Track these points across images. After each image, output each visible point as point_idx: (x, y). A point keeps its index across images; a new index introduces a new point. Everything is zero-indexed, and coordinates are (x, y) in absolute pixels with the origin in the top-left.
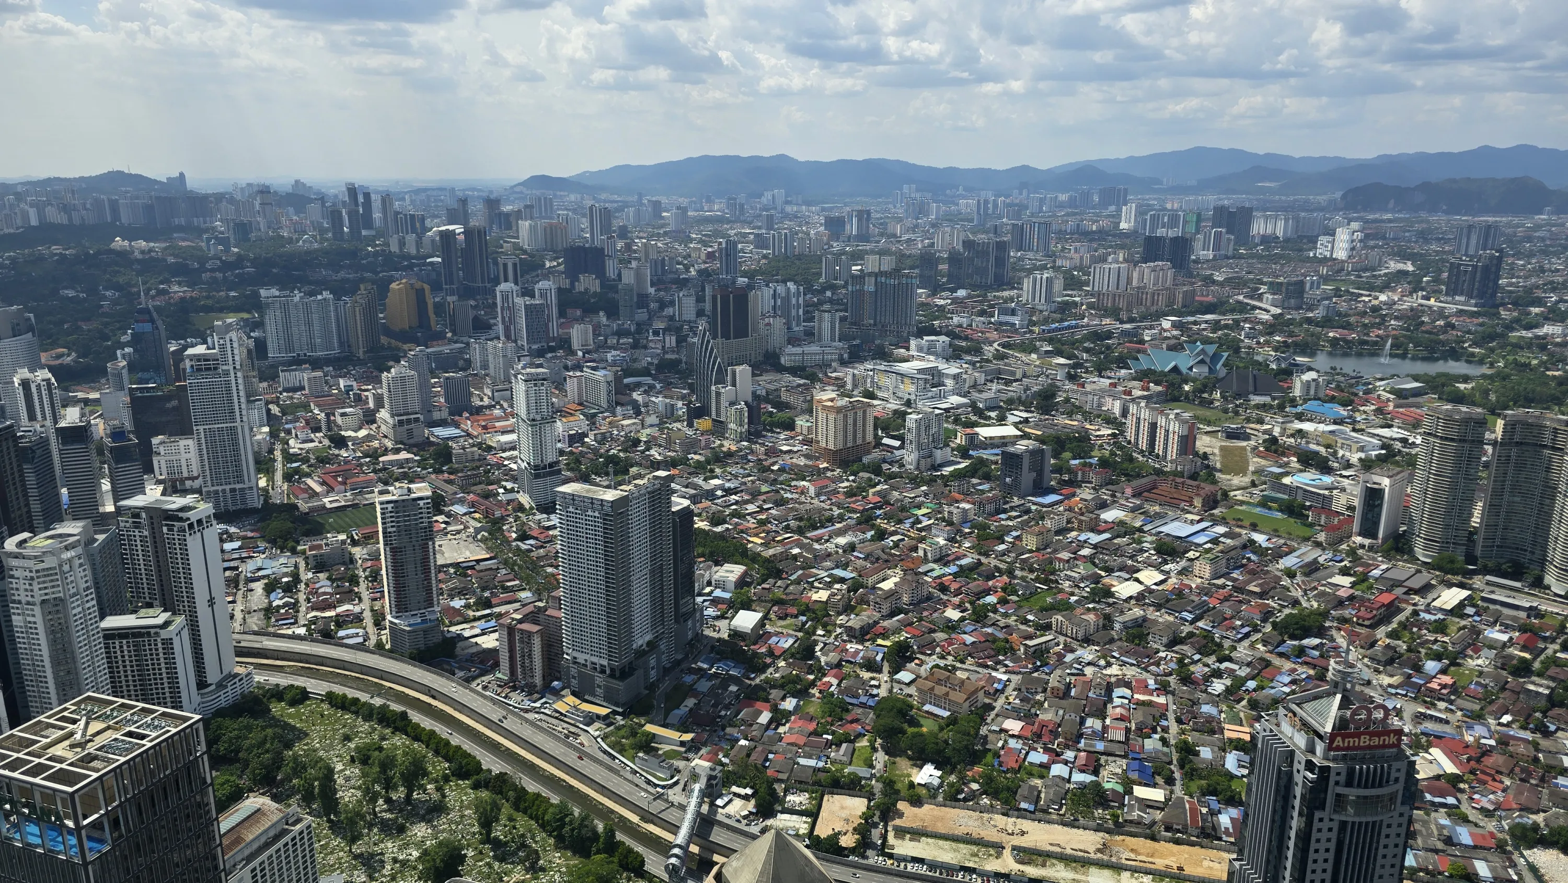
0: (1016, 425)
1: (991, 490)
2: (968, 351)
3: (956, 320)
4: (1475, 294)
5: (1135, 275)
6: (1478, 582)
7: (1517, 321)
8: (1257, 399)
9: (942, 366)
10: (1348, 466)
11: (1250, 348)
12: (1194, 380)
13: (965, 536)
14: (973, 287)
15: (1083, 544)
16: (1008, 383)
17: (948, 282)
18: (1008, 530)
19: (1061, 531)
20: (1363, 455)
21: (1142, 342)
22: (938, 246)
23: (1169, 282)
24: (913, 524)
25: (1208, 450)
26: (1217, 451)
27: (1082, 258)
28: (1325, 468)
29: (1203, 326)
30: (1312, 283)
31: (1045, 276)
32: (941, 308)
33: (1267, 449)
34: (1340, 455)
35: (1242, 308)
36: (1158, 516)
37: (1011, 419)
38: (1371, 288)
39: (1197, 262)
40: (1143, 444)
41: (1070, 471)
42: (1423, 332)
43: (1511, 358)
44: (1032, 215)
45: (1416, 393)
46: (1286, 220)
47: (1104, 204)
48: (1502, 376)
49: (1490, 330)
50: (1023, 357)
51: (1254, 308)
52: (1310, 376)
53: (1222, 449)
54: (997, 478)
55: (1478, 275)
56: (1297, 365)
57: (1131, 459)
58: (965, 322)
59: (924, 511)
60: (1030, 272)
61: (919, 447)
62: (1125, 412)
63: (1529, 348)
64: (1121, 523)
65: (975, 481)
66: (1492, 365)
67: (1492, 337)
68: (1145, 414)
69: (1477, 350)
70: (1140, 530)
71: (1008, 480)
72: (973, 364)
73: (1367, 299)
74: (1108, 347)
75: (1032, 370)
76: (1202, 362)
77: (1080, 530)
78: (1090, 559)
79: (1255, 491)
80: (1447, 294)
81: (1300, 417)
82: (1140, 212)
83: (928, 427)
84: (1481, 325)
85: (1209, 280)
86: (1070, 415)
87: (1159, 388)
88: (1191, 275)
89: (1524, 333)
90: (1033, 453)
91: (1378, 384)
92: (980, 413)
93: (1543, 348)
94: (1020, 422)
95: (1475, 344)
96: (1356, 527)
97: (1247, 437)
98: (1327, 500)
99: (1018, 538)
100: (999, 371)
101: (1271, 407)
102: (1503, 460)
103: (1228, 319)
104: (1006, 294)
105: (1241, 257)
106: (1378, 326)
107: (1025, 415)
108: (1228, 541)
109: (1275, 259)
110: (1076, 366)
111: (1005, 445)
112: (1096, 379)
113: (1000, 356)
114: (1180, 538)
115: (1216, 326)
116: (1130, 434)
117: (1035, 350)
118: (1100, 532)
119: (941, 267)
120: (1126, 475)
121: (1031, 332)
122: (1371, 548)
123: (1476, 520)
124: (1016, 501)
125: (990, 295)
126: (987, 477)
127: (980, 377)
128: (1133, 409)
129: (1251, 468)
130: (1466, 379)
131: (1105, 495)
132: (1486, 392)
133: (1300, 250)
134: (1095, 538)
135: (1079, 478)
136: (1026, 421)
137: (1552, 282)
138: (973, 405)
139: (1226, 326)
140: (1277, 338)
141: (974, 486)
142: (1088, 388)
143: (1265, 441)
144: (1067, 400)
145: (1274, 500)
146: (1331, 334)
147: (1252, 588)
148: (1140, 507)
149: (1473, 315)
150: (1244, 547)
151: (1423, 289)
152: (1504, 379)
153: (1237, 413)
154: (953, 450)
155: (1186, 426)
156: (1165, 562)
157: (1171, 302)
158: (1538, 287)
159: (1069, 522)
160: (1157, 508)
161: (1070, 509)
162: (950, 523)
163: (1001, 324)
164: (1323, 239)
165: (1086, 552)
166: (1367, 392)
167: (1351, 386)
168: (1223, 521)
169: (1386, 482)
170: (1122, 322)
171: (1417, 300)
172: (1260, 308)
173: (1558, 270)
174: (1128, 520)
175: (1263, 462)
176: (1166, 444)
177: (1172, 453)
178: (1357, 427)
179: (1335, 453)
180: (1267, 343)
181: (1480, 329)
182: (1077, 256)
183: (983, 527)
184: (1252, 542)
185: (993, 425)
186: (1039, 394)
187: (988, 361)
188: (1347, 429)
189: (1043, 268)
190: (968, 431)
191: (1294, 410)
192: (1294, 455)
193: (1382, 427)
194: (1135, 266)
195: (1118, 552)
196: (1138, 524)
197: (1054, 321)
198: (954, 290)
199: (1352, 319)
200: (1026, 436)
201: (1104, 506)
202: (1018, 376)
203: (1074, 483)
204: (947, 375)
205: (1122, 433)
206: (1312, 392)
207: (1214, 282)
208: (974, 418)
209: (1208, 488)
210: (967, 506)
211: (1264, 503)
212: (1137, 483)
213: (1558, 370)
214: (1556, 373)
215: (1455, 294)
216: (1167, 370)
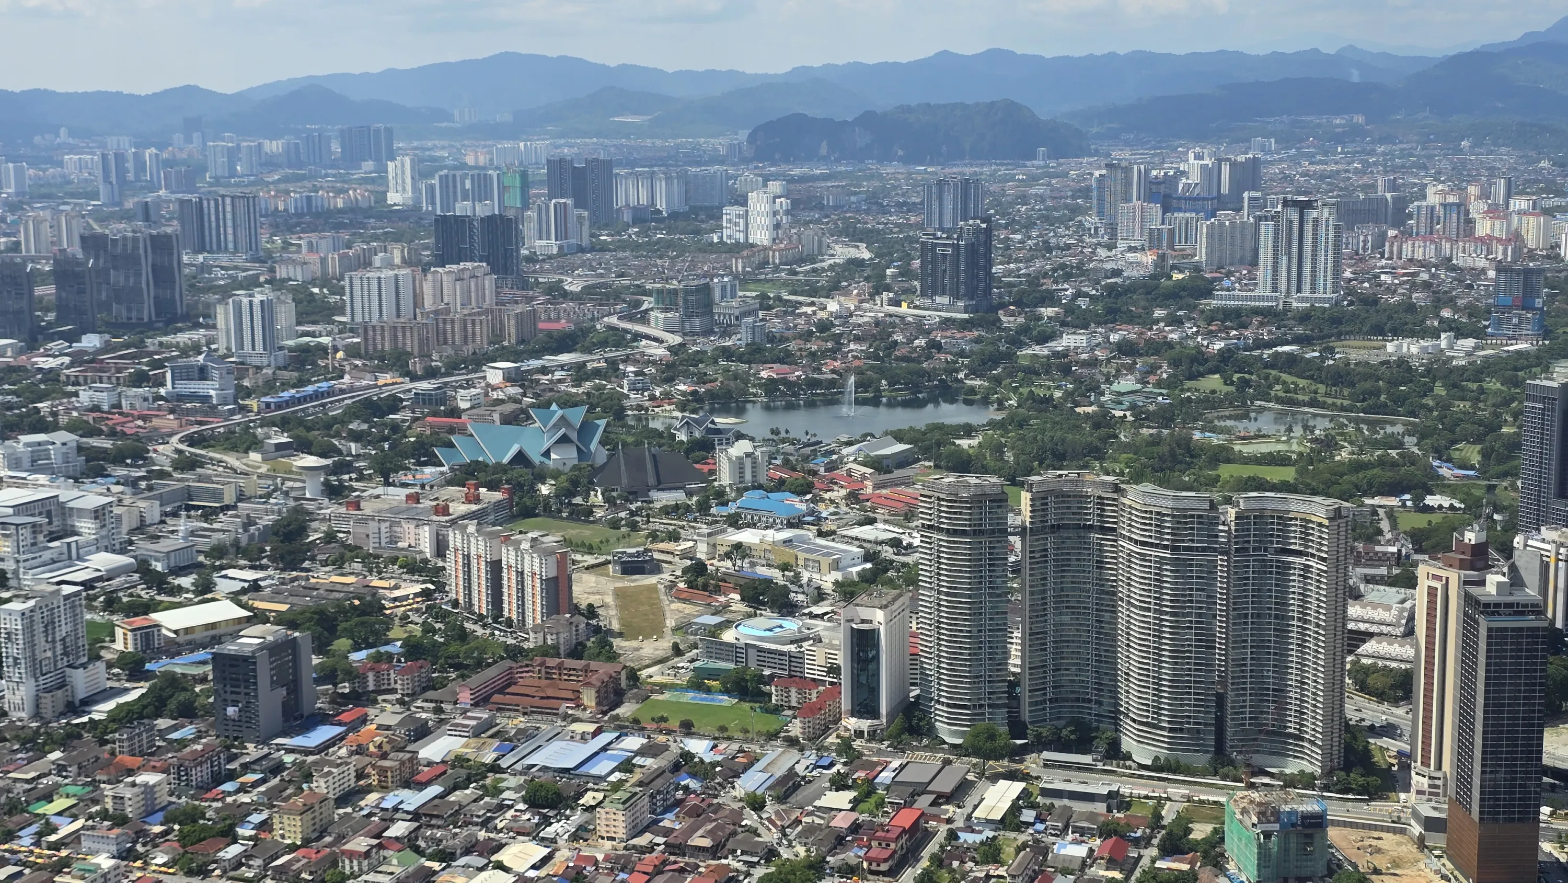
0: (235, 597)
1: (199, 736)
2: (118, 458)
3: (85, 397)
4: (962, 291)
5: (428, 289)
6: (1032, 764)
7: (1024, 330)
8: (663, 498)
9: (67, 493)
10: (820, 596)
11: (640, 407)
12: (556, 475)
13: (154, 842)
14: (114, 328)
15: (394, 813)
16: (209, 514)
17: (59, 321)
18: (241, 813)
19: (348, 797)
20: (838, 576)
21: (455, 412)
22: (29, 248)
23: (489, 300)
24: (40, 834)
25: (595, 600)
26: (609, 599)
27: (323, 261)
28: (788, 608)
29: (558, 375)
30: (723, 288)
31: (258, 298)
32: (51, 375)
33: (691, 585)
34: (805, 580)
35: (617, 338)
36: (525, 735)
37: (224, 586)
38: (813, 291)
39: (532, 259)
40: (481, 604)
41: (352, 674)
42: (898, 359)
43: (1025, 391)
44: (217, 181)
45: (903, 461)
46: (668, 179)
47: (352, 158)
48: (1017, 422)
49: (991, 348)
50: (231, 460)
51: (638, 337)
52: (741, 448)
53: (619, 594)
54: (208, 711)
55: (962, 259)
56: (718, 432)
57: (463, 636)
58: (105, 399)
59: (60, 803)
60: (225, 293)
61: (36, 668)
62: (441, 548)
63: (1047, 372)
64: (460, 761)
65: (163, 723)
66: (1001, 406)
67: (994, 359)
68: (478, 547)
69: (977, 382)
70: (495, 768)
71: (231, 711)
72: (133, 483)
73: (809, 310)
74: (395, 427)
75: (255, 485)
76: (564, 440)
77: (383, 787)
78: (410, 843)
79: (681, 662)
80: (923, 294)
81: (735, 522)
82: (422, 171)
83: (50, 626)
84: (977, 341)
85: (556, 293)
86: (338, 563)
87: (497, 496)
88: (524, 285)
89: (1037, 350)
90: (274, 649)
91: (845, 451)
92: (157, 581)
93: (1066, 371)
94: (244, 591)
95: (974, 372)
96: (845, 702)
97: (655, 568)
98: (795, 660)
99: (266, 826)
100: (189, 494)
101: (688, 508)
102: (1038, 557)
103: (595, 361)
104: (183, 338)
105: (604, 248)
106: (833, 353)
107: (251, 575)
108: (649, 762)
109: (658, 249)
110: (342, 467)
111: (217, 640)
112: (380, 490)
113: (186, 464)
114: (567, 770)
115: (580, 373)
116: (455, 589)
117: (255, 444)
118: (421, 786)
119: (39, 291)
120: (457, 667)
121: (244, 409)
122: (873, 736)
123: (1015, 662)
124: (252, 751)
125: (151, 343)
126: (187, 712)
127: (151, 509)
128: (454, 539)
129: (670, 623)
130: (968, 431)
131: (423, 712)
132: (999, 450)
133: (697, 232)
134: (413, 799)
135: (371, 688)
136: (255, 586)
137: (1063, 266)
138: (143, 568)
139: (597, 373)
140: (682, 387)
141: (162, 733)
142: (368, 508)
143: (685, 571)
144: (330, 537)
145: (713, 674)
146: (764, 374)
147: (700, 840)
148: (490, 724)
149: (964, 325)
150: (676, 768)
151: (888, 289)
152: (1021, 426)
153: (634, 527)
154: (110, 665)
155: (552, 560)
156: (546, 821)
157: (497, 336)
158: (1045, 275)
159: (360, 775)
160: (520, 722)
161: (360, 750)
162: (120, 820)
163: (181, 398)
164: (730, 212)
165: (399, 829)
166: (831, 467)
167: (806, 459)
168: (635, 725)
169: (879, 616)
170: (414, 378)
171: (881, 308)
172: (648, 337)
173: (1068, 247)
174: (470, 753)
175: (688, 609)
176: (522, 598)
177: (535, 612)
178: (824, 529)
179: (797, 576)
180: (667, 396)
181: (977, 347)
182: (314, 258)
183: (191, 816)
184: (687, 756)
185: (189, 603)
186: (273, 531)
187: (162, 474)
188: (809, 533)
189: (251, 284)
190: (139, 621)
191: (725, 511)
192: (734, 589)
193: (861, 524)
194: (425, 271)
195: (458, 817)
196: (489, 757)
197: (285, 386)
198: (71, 338)
199: (793, 346)
200: (258, 617)
201: (422, 732)
202: (229, 498)
203: (362, 698)
204: (81, 512)
205: (441, 587)
206: (748, 476)
207: (566, 295)
208: (143, 593)
209: (603, 669)
210: (151, 778)
211: (698, 683)
212: (478, 679)
213: (1091, 404)
214: (1089, 410)
215: (934, 293)
216: (506, 460)
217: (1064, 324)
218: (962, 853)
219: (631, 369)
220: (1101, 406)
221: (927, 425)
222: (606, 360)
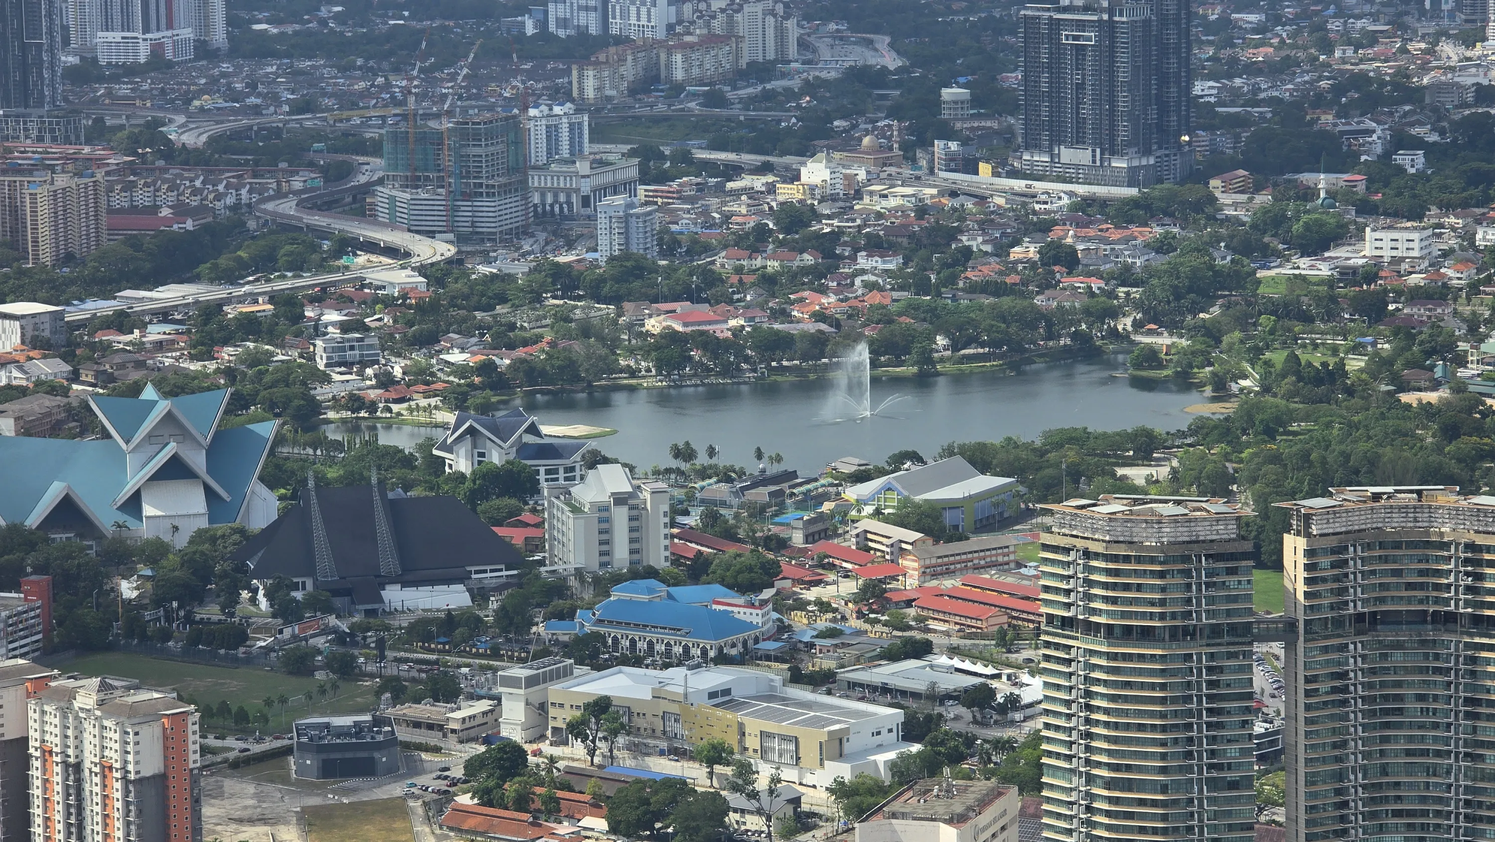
4: (1123, 130)
8: (416, 602)
11: (355, 402)
12: (155, 555)
20: (844, 771)
29: (156, 332)
30: (552, 132)
33: (487, 798)
34: (762, 783)
35: (298, 247)
38: (767, 141)
39: (86, 75)
42: (974, 288)
43: (1277, 355)
45: (988, 514)
49: (1195, 261)
51: (347, 245)
52: (602, 485)
55: (1123, 58)
56: (549, 451)
63: (1330, 315)
66: (1221, 391)
67: (1202, 286)
69: (1163, 341)
73: (759, 182)
76: (175, 471)
80: (1030, 144)
81: (591, 652)
84: (1162, 246)
85: (148, 149)
87: (14, 601)
89: (1304, 266)
91: (852, 493)
93: (1373, 310)
95: (1154, 316)
97: (402, 761)
101: (477, 624)
103: (244, 299)
105: (262, 49)
106: (816, 279)
115: (208, 328)
137: (1359, 81)
140: (456, 357)
143: (473, 766)
146: (654, 325)
149: (1127, 212)
151: (948, 134)
152: (1270, 433)
153: (346, 668)
155: (151, 734)
158: (1319, 101)
166: (819, 529)
167: (758, 512)
171: (933, 175)
172: (372, 247)
178: (808, 667)
179: (746, 771)
181: (1160, 261)
188: (772, 676)
191: (564, 632)
192: (595, 806)
193: (893, 655)
199: (722, 262)
206: (621, 554)
207: (171, 153)
213: (1435, 385)
214: (1432, 397)
215: (1057, 139)
216: (33, 520)
217: (1366, 208)
219: (332, 316)
220: (1460, 388)
221: (1047, 435)
222: (273, 298)
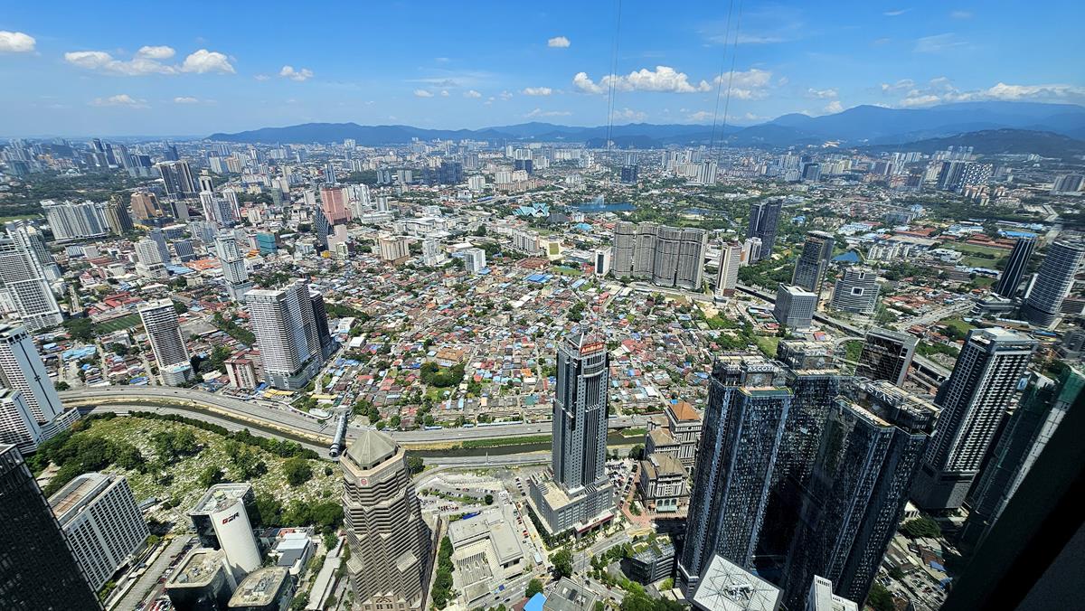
0: (470, 242)
2: (448, 211)
3: (442, 198)
5: (513, 176)
7: (643, 189)
14: (448, 183)
15: (500, 288)
16: (466, 224)
17: (437, 181)
18: (470, 286)
21: (518, 204)
22: (431, 165)
23: (526, 179)
25: (544, 246)
26: (547, 246)
27: (492, 170)
29: (540, 196)
31: (478, 177)
32: (435, 193)
33: (565, 243)
35: (554, 188)
36: (528, 273)
37: (468, 240)
39: (536, 170)
40: (521, 246)
42: (615, 195)
43: (642, 203)
45: (613, 218)
48: (639, 210)
49: (636, 193)
53: (549, 244)
57: (516, 252)
58: (445, 199)
60: (471, 176)
61: (430, 255)
62: (513, 233)
63: (647, 199)
64: (514, 278)
65: (455, 267)
66: (636, 206)
68: (521, 234)
70: (522, 280)
72: (451, 217)
74: (505, 207)
76: (540, 211)
77: (499, 283)
83: (433, 246)
84: (633, 191)
86: (491, 236)
87: (525, 222)
88: (534, 176)
89: (646, 193)
90: (477, 253)
93: (652, 199)
95: (631, 198)
96: (596, 270)
98: (586, 260)
99: (475, 289)
101: (566, 227)
104: (462, 186)
107: (474, 237)
108: (553, 280)
110: (493, 215)
112: (501, 220)
113: (461, 213)
114: (536, 281)
115: (545, 196)
116: (515, 242)
117: (476, 209)
118: (506, 283)
119: (433, 175)
120: (515, 258)
122: (601, 277)
125: (455, 187)
127: (454, 223)
128: (516, 231)
129: (560, 251)
131: (507, 267)
133: (573, 164)
136: (474, 240)
137: (654, 175)
139: (548, 196)
142: (498, 224)
143: (564, 240)
144: (490, 230)
145: (568, 263)
146: (585, 197)
148: (521, 271)
150: (559, 282)
151: (614, 179)
156: (531, 291)
157: (527, 187)
158: (649, 176)
159: (494, 280)
160: (527, 270)
161: (494, 275)
162: (446, 287)
163: (461, 199)
165: (501, 291)
166: (598, 219)
168: (551, 273)
169: (604, 252)
170: (509, 196)
171: (612, 183)
173: (656, 170)
174: (517, 276)
175: (564, 248)
176: (529, 245)
177: (531, 248)
185: (461, 243)
186: (479, 228)
189: (476, 174)
190: (451, 246)
191: (574, 228)
194: (513, 172)
195: (514, 290)
196: (520, 278)
197: (483, 197)
198: (439, 185)
200: (475, 246)
201: (507, 272)
202: (470, 221)
204: (440, 223)
205: (512, 242)
207: (543, 178)
209: (545, 260)
212: (519, 261)
214: (656, 208)
217: (652, 188)
218: (617, 302)
219: (556, 195)
222: (551, 193)
